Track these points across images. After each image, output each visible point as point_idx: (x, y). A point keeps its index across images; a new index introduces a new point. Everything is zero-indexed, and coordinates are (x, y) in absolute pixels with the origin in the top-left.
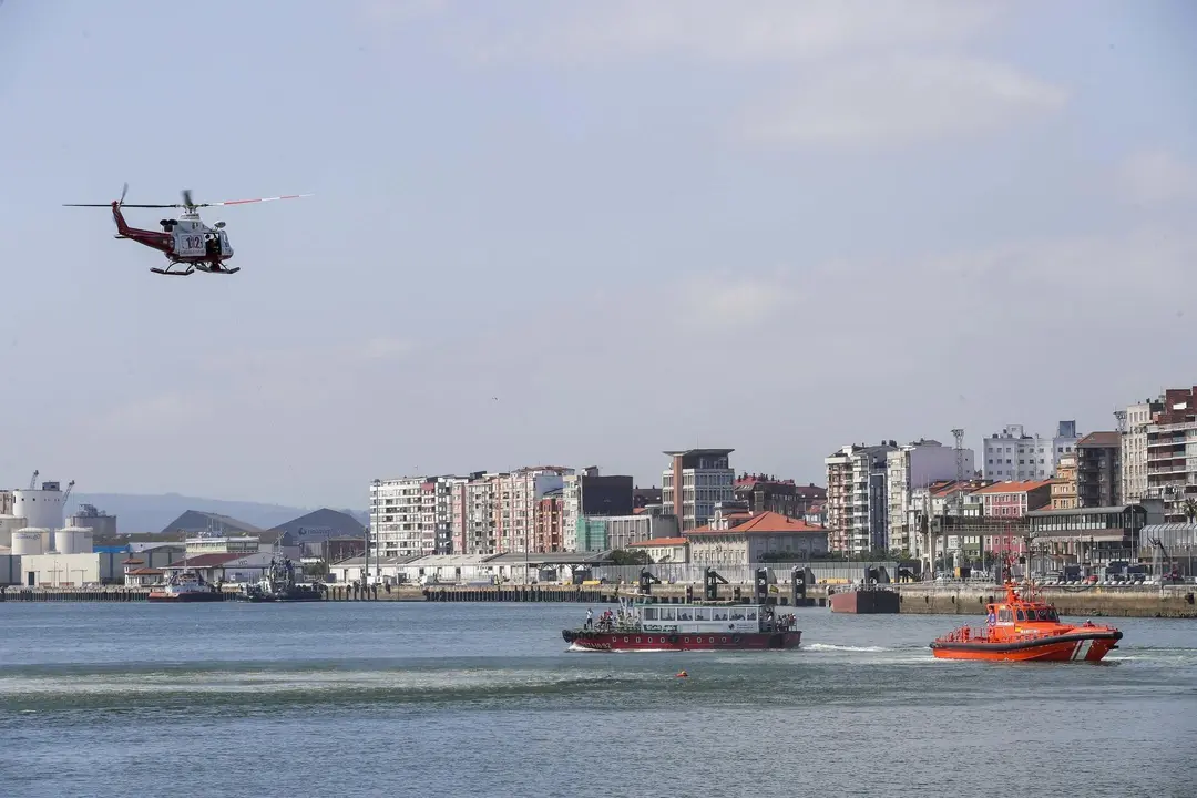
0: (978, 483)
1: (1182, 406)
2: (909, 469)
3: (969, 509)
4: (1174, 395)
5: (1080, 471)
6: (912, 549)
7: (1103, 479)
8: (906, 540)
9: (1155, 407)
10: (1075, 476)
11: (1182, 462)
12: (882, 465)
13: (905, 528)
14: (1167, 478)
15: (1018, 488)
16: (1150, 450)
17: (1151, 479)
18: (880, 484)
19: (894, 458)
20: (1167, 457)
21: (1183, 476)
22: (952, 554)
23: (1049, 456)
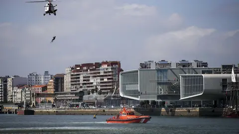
0: (29, 85)
1: (79, 68)
2: (13, 82)
3: (27, 91)
4: (77, 66)
5: (54, 83)
6: (13, 101)
7: (60, 84)
8: (12, 99)
9: (72, 68)
10: (53, 84)
11: (79, 81)
12: (6, 81)
13: (12, 96)
14: (76, 84)
15: (39, 87)
16: (71, 78)
17: (72, 85)
18: (6, 86)
19: (9, 80)
20: (75, 80)
21: (79, 84)
22: (23, 102)
23: (42, 79)
